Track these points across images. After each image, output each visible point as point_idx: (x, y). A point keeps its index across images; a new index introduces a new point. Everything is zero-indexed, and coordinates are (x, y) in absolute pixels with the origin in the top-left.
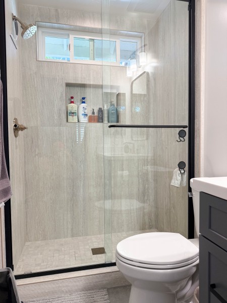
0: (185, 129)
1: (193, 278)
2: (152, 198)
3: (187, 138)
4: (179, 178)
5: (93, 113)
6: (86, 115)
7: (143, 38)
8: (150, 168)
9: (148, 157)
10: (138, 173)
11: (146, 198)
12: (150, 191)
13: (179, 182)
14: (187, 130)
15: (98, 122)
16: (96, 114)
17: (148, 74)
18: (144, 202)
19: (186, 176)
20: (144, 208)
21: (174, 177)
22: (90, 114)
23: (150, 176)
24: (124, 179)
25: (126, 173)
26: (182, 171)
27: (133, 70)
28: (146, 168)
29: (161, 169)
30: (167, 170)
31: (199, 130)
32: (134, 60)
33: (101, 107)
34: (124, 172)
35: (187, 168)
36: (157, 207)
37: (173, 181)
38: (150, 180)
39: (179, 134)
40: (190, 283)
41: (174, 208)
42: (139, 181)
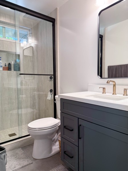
0: (52, 76)
1: (57, 132)
2: (37, 107)
3: (53, 79)
4: (50, 96)
5: (6, 65)
6: (2, 66)
7: (31, 31)
8: (36, 93)
9: (35, 88)
10: (31, 96)
11: (34, 107)
12: (36, 104)
13: (50, 98)
14: (53, 76)
15: (9, 70)
16: (7, 66)
17: (33, 47)
18: (33, 109)
19: (53, 95)
20: (33, 112)
21: (48, 96)
22: (4, 66)
23: (36, 97)
24: (23, 99)
25: (24, 96)
26: (52, 93)
27: (24, 44)
28: (34, 93)
29: (42, 93)
30: (44, 93)
31: (58, 76)
32: (25, 40)
33: (10, 62)
34: (23, 96)
35: (53, 92)
36: (39, 110)
37: (48, 98)
38: (36, 99)
39: (50, 78)
40: (56, 134)
41: (48, 109)
42: (31, 99)
